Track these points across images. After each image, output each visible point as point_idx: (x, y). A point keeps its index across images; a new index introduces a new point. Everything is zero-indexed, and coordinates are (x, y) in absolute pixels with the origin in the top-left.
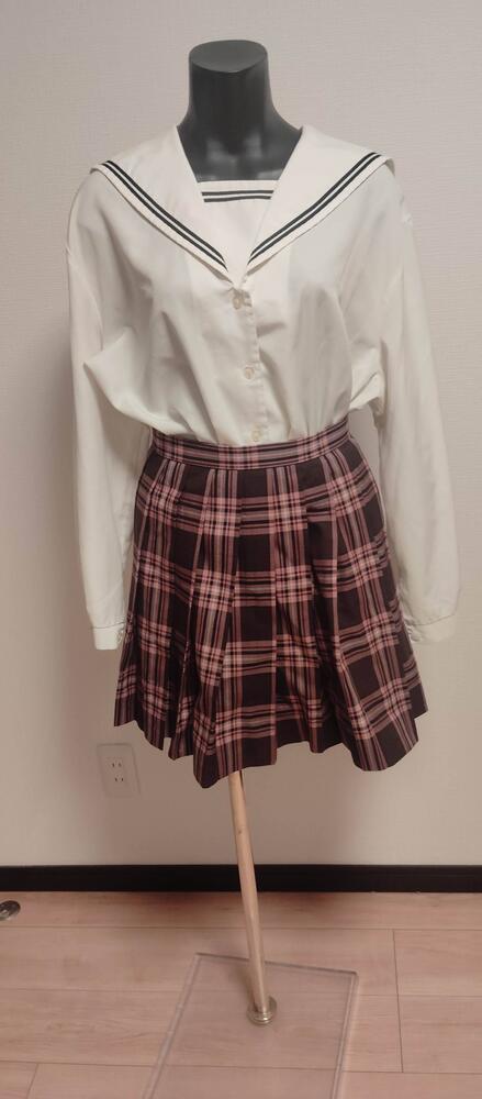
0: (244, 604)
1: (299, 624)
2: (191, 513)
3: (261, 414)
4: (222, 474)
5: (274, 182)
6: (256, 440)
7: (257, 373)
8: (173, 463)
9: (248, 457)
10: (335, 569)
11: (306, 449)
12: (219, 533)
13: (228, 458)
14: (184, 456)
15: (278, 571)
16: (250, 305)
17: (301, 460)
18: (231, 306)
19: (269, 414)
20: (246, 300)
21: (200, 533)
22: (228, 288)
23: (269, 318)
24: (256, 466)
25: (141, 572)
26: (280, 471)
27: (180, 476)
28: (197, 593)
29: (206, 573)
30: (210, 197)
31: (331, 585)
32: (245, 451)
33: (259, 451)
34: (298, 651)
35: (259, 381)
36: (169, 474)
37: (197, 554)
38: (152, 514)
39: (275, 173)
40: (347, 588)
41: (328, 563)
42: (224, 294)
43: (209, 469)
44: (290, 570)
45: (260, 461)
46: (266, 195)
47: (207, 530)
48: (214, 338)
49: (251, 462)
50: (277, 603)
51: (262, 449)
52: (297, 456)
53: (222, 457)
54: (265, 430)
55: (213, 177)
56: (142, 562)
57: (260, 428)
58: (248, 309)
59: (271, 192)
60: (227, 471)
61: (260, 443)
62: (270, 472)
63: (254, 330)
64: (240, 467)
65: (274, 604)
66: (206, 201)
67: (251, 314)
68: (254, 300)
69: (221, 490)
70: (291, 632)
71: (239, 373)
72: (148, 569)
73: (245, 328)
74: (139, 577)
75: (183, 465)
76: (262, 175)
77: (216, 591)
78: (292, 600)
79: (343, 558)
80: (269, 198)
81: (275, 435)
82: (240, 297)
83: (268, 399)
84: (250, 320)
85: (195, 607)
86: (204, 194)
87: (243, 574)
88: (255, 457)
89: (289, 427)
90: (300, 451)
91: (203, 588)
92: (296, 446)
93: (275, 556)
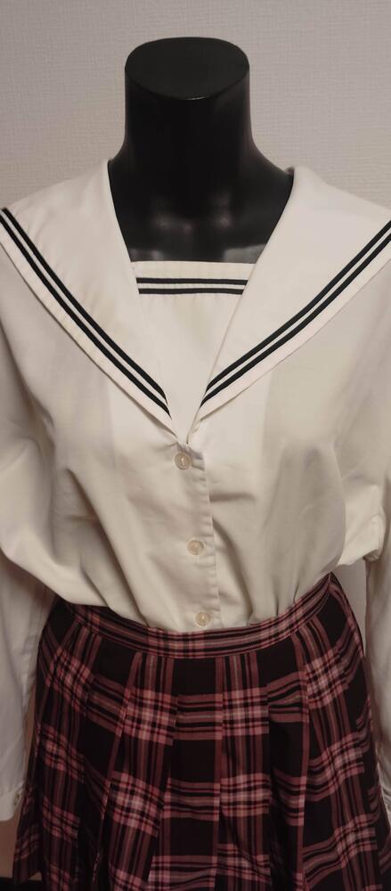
0: (176, 815)
1: (249, 841)
2: (109, 705)
3: (211, 596)
4: (152, 660)
5: (250, 266)
6: (202, 622)
7: (208, 549)
8: (85, 631)
9: (190, 645)
10: (303, 788)
11: (273, 631)
12: (144, 736)
13: (162, 643)
14: (100, 627)
15: (225, 781)
16: (201, 468)
17: (265, 645)
18: (173, 464)
19: (223, 595)
20: (197, 462)
21: (119, 733)
22: (168, 442)
23: (230, 486)
24: (200, 656)
25: (42, 748)
26: (235, 660)
27: (94, 653)
28: (112, 803)
29: (125, 777)
30: (149, 286)
31: (297, 810)
32: (185, 638)
33: (205, 639)
34: (245, 864)
35: (210, 560)
36: (80, 643)
37: (114, 755)
38: (56, 687)
39: (250, 250)
40: (317, 799)
41: (294, 781)
42: (163, 449)
43: (136, 651)
44: (242, 779)
45: (205, 650)
46: (235, 287)
47: (128, 729)
48: (145, 504)
49: (194, 651)
50: (221, 815)
51: (209, 636)
52: (260, 641)
53: (153, 641)
54: (216, 613)
55: (156, 254)
56: (44, 736)
57: (209, 611)
58: (198, 473)
59: (244, 282)
60: (160, 658)
61: (206, 628)
62: (220, 662)
63: (208, 499)
64: (177, 655)
65: (216, 818)
66: (142, 291)
67: (203, 479)
68: (208, 461)
69: (150, 681)
70: (237, 842)
71: (182, 548)
72: (50, 746)
73: (194, 496)
74: (39, 752)
75: (99, 638)
76: (230, 253)
77: (137, 803)
78: (242, 813)
79: (316, 762)
80: (240, 292)
81: (230, 617)
82: (187, 457)
83: (224, 578)
84: (200, 487)
85: (109, 819)
86: (140, 280)
87: (176, 782)
88: (200, 645)
89: (250, 610)
90: (264, 634)
91: (121, 798)
92: (260, 630)
93: (222, 763)
